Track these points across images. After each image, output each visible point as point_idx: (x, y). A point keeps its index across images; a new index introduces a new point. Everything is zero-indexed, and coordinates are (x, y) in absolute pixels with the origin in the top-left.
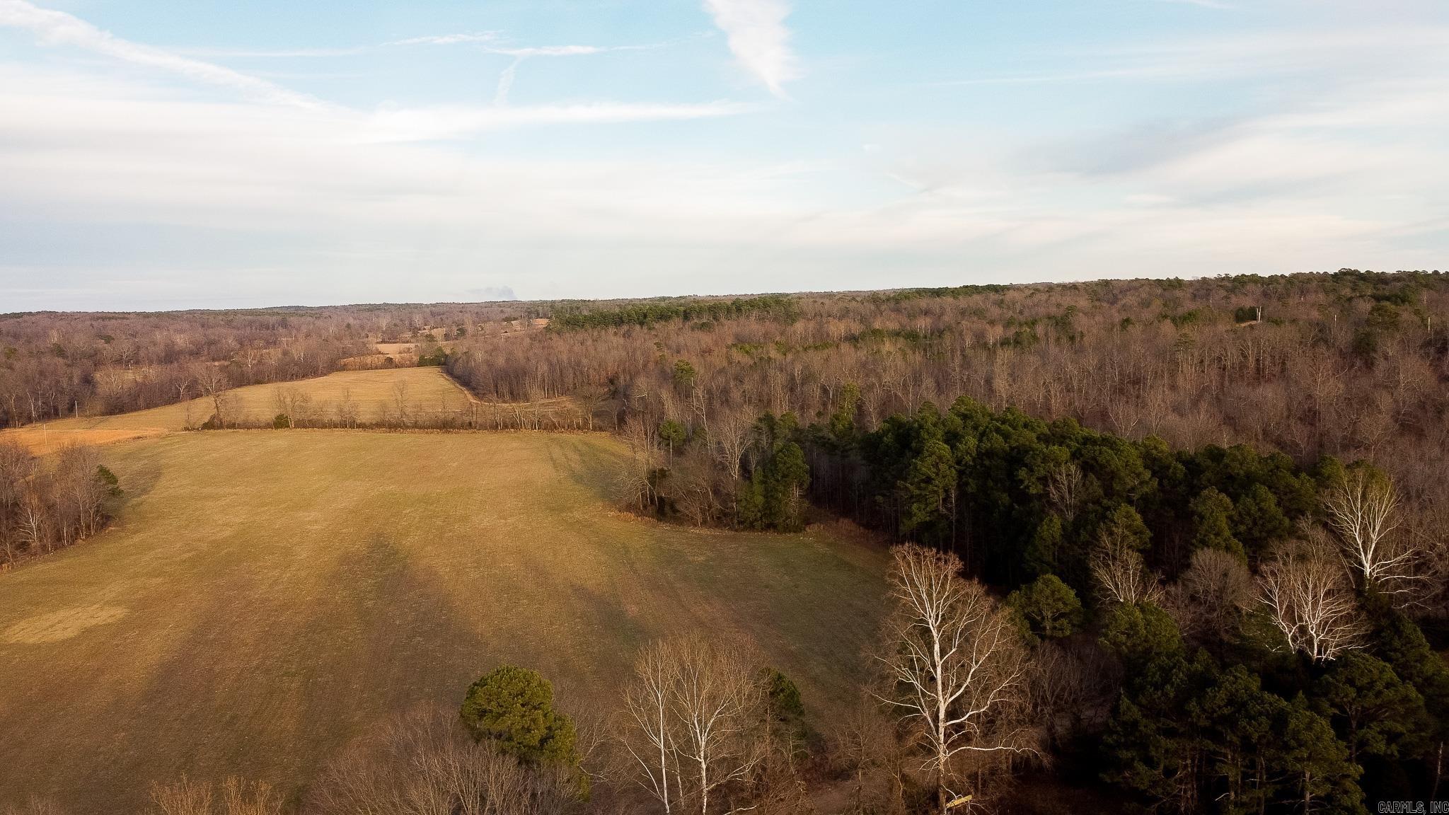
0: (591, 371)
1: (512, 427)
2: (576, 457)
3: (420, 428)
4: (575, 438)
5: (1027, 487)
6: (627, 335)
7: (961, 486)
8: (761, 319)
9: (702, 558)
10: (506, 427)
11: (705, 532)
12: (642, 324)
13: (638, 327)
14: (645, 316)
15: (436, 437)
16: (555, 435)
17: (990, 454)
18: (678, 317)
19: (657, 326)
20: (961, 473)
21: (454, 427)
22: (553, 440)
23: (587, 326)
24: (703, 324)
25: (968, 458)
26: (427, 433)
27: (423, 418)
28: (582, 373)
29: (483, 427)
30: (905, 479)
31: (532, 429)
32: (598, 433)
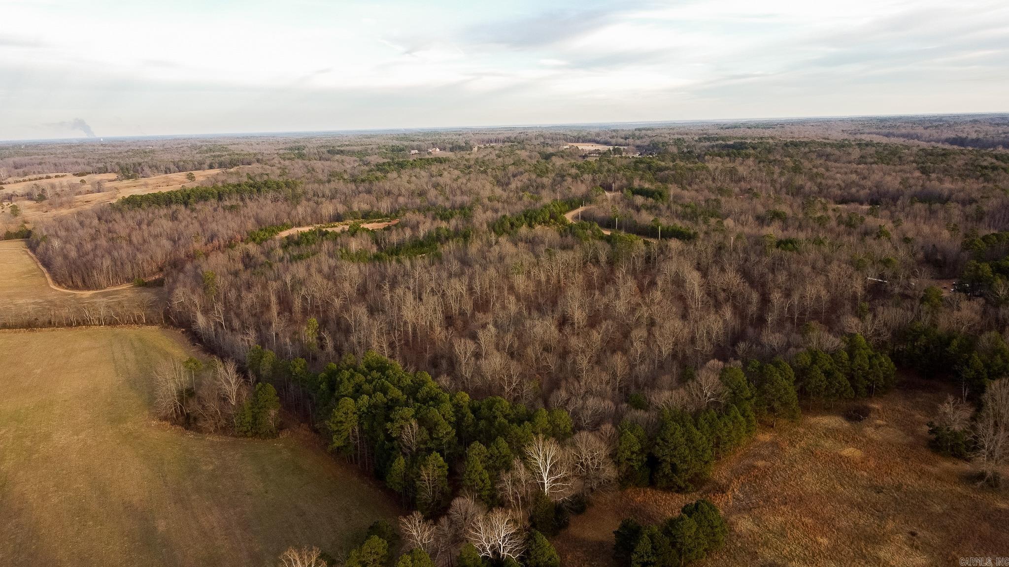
0: (145, 265)
1: (84, 324)
2: (131, 355)
3: (9, 328)
4: (131, 332)
5: (391, 433)
6: (174, 218)
7: (361, 424)
8: (275, 200)
9: (211, 467)
10: (79, 324)
11: (216, 439)
12: (186, 204)
13: (183, 208)
14: (189, 196)
15: (22, 336)
16: (117, 330)
17: (375, 406)
18: (214, 198)
19: (198, 207)
20: (360, 417)
21: (37, 326)
22: (116, 335)
23: (144, 205)
24: (232, 207)
25: (364, 409)
26: (15, 332)
27: (11, 321)
28: (138, 265)
29: (61, 325)
30: (329, 420)
31: (100, 325)
32: (149, 327)
